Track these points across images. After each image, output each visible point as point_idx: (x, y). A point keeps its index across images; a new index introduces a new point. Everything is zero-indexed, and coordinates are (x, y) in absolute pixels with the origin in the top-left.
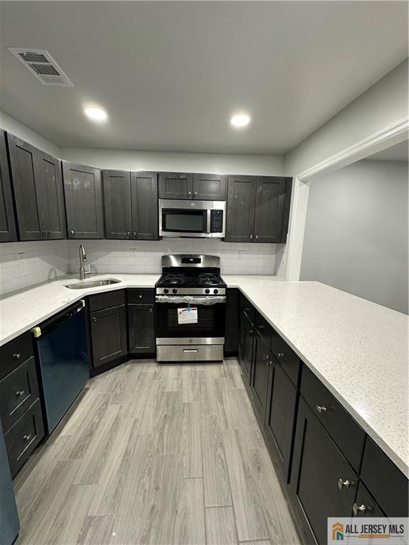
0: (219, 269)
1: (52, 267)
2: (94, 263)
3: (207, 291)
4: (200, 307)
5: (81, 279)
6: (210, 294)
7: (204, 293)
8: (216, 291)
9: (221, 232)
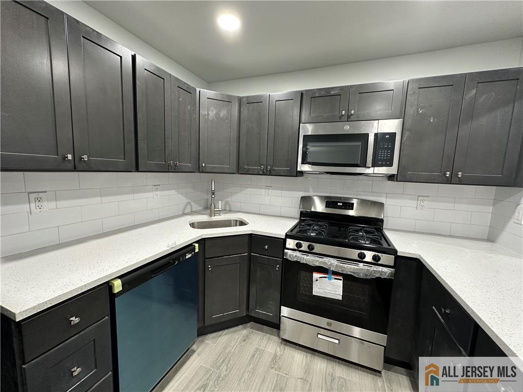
0: (382, 221)
1: (188, 201)
2: (229, 199)
3: (362, 256)
4: (348, 279)
5: (211, 216)
6: (365, 260)
7: (356, 257)
8: (376, 258)
9: (391, 165)
